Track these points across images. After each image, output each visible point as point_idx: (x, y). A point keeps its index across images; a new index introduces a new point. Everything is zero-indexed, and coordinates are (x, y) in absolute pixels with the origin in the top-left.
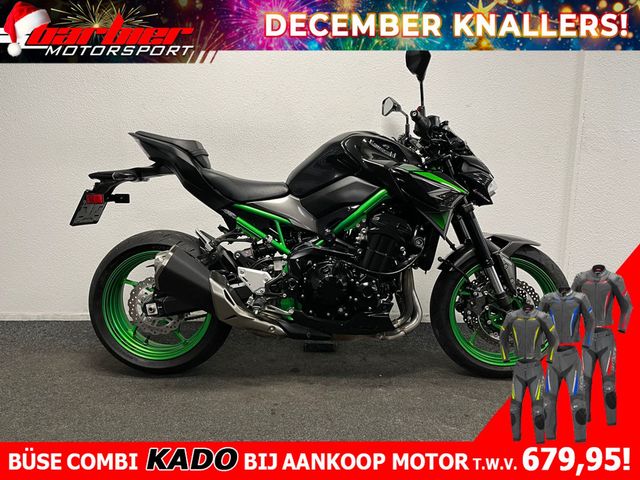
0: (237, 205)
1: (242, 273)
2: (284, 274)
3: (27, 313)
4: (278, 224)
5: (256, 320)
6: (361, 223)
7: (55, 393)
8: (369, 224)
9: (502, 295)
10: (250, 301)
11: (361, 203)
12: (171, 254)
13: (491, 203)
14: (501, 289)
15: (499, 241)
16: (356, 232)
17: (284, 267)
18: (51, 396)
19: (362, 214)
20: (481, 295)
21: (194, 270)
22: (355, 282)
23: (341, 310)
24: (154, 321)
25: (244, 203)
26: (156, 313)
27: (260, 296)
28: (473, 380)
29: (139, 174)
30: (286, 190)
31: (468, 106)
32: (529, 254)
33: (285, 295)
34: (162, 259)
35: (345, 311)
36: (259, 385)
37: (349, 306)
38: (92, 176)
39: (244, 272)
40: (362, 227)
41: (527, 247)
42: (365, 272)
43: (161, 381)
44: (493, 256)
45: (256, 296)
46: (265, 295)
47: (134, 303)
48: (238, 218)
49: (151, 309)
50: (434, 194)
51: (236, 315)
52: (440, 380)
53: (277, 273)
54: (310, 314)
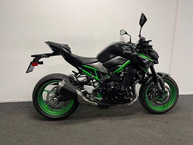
0: (82, 65)
1: (85, 87)
2: (98, 87)
3: (4, 100)
4: (95, 71)
5: (90, 102)
6: (122, 71)
7: (24, 129)
8: (124, 71)
9: (161, 90)
10: (88, 96)
11: (122, 65)
12: (64, 82)
13: (158, 63)
14: (161, 89)
15: (160, 74)
16: (121, 73)
17: (98, 84)
18: (23, 130)
19: (122, 68)
20: (155, 91)
21: (71, 87)
22: (120, 89)
23: (116, 97)
24: (55, 103)
25: (85, 65)
26: (57, 101)
27: (91, 94)
28: (152, 115)
29: (48, 55)
30: (97, 60)
31: (144, 32)
32: (168, 78)
33: (98, 93)
34: (61, 84)
35: (117, 98)
36: (90, 121)
37: (119, 96)
38: (32, 56)
39: (86, 87)
40: (122, 72)
41: (167, 76)
42: (123, 86)
43: (58, 122)
44: (159, 79)
45: (89, 94)
46: (93, 94)
47: (48, 97)
48: (83, 70)
49: (55, 100)
50: (145, 62)
51: (84, 100)
52: (142, 116)
53: (96, 86)
54: (106, 99)
